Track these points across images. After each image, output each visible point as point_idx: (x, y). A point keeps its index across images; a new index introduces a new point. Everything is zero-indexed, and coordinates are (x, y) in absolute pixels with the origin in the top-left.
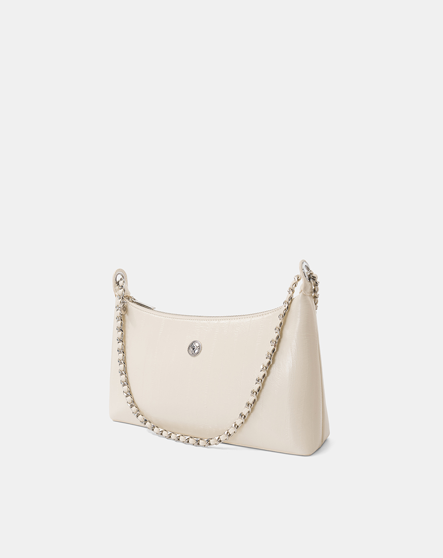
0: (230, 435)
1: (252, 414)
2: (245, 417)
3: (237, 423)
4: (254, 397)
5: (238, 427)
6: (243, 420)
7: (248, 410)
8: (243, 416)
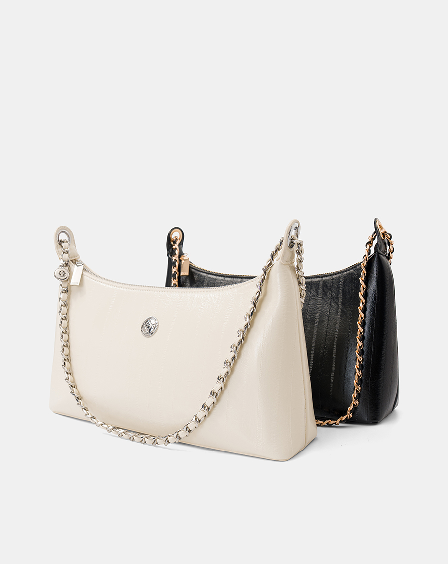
0: (190, 430)
1: (217, 406)
2: (208, 408)
3: (198, 416)
4: (220, 384)
5: (199, 421)
6: (206, 413)
7: (213, 400)
8: (206, 408)
